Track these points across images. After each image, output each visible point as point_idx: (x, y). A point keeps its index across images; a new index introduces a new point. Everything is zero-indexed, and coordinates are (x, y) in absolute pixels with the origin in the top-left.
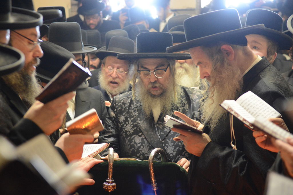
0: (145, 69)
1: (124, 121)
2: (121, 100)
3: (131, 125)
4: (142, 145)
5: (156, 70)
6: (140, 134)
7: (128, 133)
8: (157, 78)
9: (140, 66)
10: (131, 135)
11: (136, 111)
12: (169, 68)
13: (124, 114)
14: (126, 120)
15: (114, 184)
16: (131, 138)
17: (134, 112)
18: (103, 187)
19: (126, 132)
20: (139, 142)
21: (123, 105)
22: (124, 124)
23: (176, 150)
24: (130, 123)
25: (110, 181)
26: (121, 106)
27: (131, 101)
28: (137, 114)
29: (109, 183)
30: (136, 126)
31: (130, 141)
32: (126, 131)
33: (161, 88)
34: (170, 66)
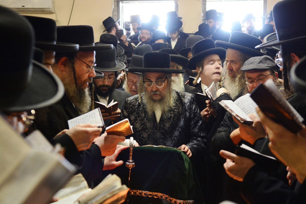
0: (148, 80)
1: (134, 119)
2: (132, 103)
3: (140, 123)
4: (148, 140)
5: (156, 81)
6: (146, 131)
7: (138, 129)
8: (157, 88)
9: (145, 78)
10: (140, 131)
11: (143, 112)
12: (166, 80)
13: (134, 114)
15: (134, 163)
16: (139, 133)
17: (142, 113)
18: (125, 165)
20: (146, 137)
21: (133, 107)
22: (134, 122)
23: (173, 143)
24: (139, 121)
26: (132, 107)
28: (143, 115)
29: (130, 162)
30: (143, 124)
32: (136, 127)
33: (160, 95)
34: (167, 78)
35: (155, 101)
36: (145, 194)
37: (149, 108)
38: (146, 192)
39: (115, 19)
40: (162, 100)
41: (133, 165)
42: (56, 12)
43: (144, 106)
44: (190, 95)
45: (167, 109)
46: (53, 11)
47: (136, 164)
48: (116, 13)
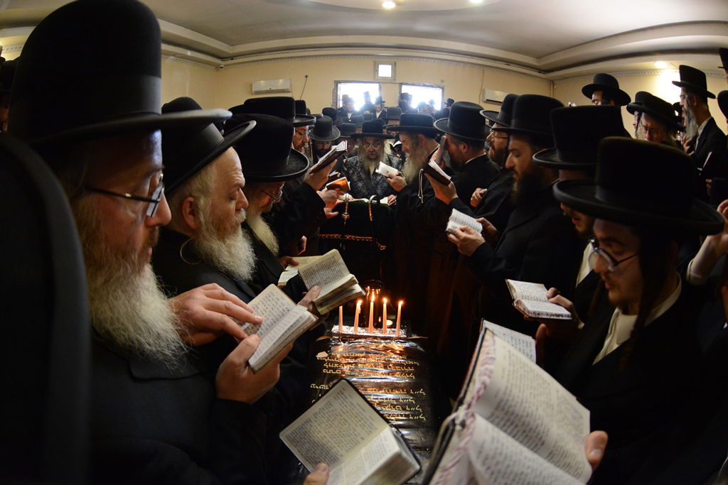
0: (367, 143)
2: (351, 161)
5: (374, 144)
8: (374, 149)
9: (363, 141)
10: (356, 182)
12: (381, 143)
21: (352, 164)
31: (356, 185)
33: (376, 155)
40: (377, 159)
41: (348, 217)
42: (293, 91)
46: (291, 91)
48: (335, 91)
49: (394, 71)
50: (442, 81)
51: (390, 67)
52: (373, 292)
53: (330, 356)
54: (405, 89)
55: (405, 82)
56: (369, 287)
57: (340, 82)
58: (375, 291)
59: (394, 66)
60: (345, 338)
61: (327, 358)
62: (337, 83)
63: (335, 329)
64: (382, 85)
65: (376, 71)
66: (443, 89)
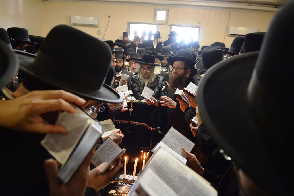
0: (143, 68)
5: (147, 69)
6: (140, 92)
9: (142, 66)
10: (137, 92)
13: (135, 83)
14: (136, 86)
19: (135, 90)
20: (139, 95)
24: (137, 87)
25: (131, 108)
26: (134, 80)
27: (138, 78)
28: (139, 84)
30: (139, 88)
31: (136, 94)
33: (148, 75)
34: (152, 68)
35: (145, 78)
36: (137, 124)
37: (142, 81)
38: (138, 123)
39: (128, 32)
40: (148, 78)
41: (132, 110)
42: (100, 26)
43: (140, 80)
44: (163, 77)
45: (150, 82)
46: (98, 26)
47: (133, 110)
48: (128, 29)
49: (167, 15)
50: (200, 23)
51: (165, 12)
52: (145, 154)
53: (117, 192)
54: (174, 29)
55: (174, 24)
56: (143, 151)
57: (132, 23)
58: (146, 153)
59: (168, 11)
60: (127, 182)
61: (115, 194)
62: (129, 23)
63: (121, 177)
64: (159, 26)
65: (155, 15)
66: (199, 28)
